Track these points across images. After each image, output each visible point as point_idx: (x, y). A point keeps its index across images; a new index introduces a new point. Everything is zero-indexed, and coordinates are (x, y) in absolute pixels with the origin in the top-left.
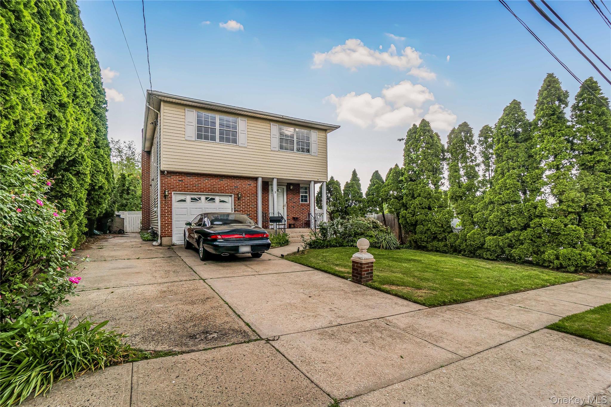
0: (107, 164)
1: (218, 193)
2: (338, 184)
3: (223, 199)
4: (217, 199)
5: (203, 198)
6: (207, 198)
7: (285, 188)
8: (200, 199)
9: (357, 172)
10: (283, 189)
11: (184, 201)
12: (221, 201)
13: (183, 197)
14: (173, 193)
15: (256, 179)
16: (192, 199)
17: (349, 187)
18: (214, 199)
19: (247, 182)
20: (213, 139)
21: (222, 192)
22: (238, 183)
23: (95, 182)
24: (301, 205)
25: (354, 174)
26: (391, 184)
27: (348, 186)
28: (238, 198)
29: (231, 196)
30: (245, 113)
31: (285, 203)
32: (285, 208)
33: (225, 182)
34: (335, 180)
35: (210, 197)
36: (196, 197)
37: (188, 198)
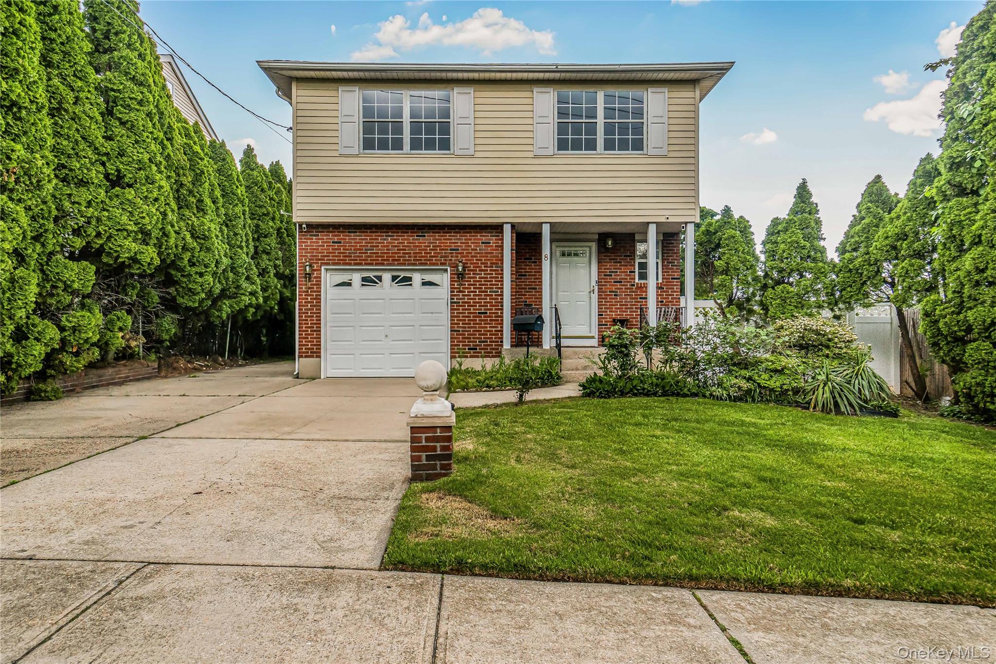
0: (144, 215)
1: (415, 264)
2: (744, 227)
3: (428, 277)
4: (417, 278)
5: (387, 277)
6: (394, 278)
7: (594, 246)
8: (380, 278)
9: (811, 187)
10: (590, 247)
11: (349, 284)
12: (425, 284)
13: (344, 277)
14: (323, 268)
15: (497, 228)
16: (364, 279)
17: (778, 232)
18: (410, 279)
19: (481, 237)
20: (398, 145)
21: (425, 262)
22: (457, 240)
23: (116, 251)
24: (638, 288)
25: (803, 192)
26: (905, 213)
27: (776, 228)
28: (459, 277)
29: (446, 270)
30: (466, 75)
31: (594, 283)
32: (595, 296)
33: (429, 240)
34: (736, 216)
35: (402, 275)
36: (371, 275)
37: (356, 278)
